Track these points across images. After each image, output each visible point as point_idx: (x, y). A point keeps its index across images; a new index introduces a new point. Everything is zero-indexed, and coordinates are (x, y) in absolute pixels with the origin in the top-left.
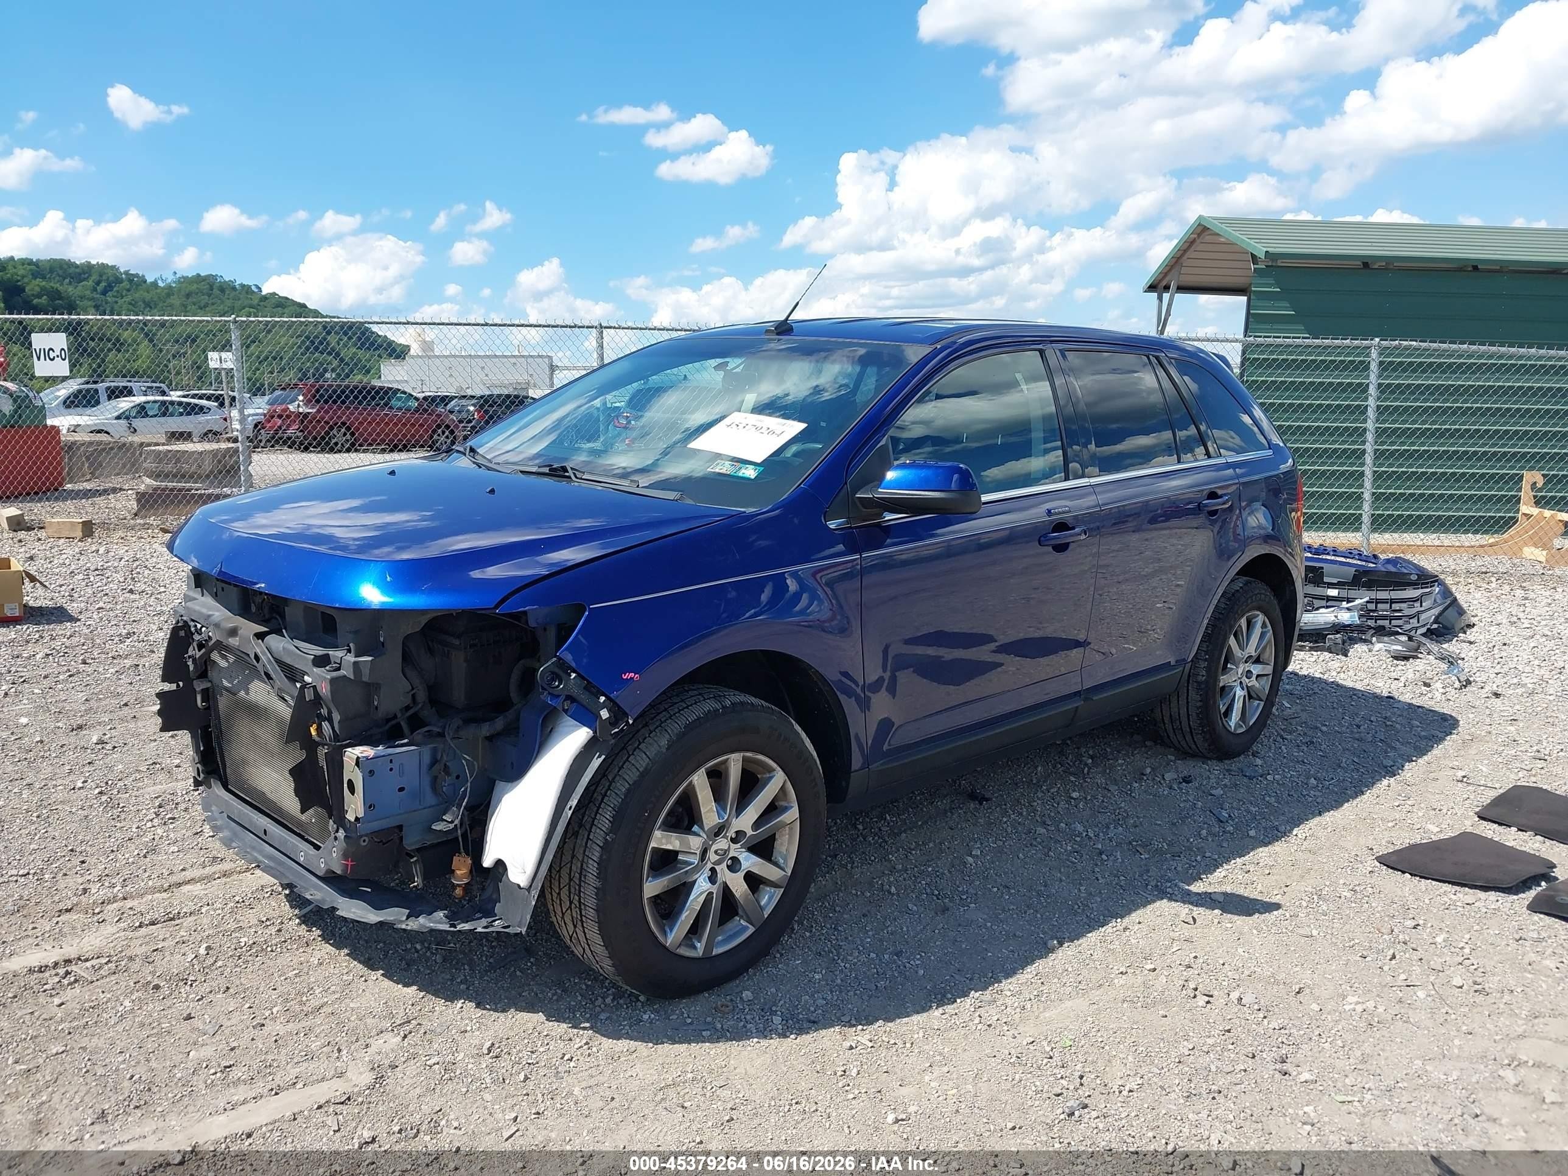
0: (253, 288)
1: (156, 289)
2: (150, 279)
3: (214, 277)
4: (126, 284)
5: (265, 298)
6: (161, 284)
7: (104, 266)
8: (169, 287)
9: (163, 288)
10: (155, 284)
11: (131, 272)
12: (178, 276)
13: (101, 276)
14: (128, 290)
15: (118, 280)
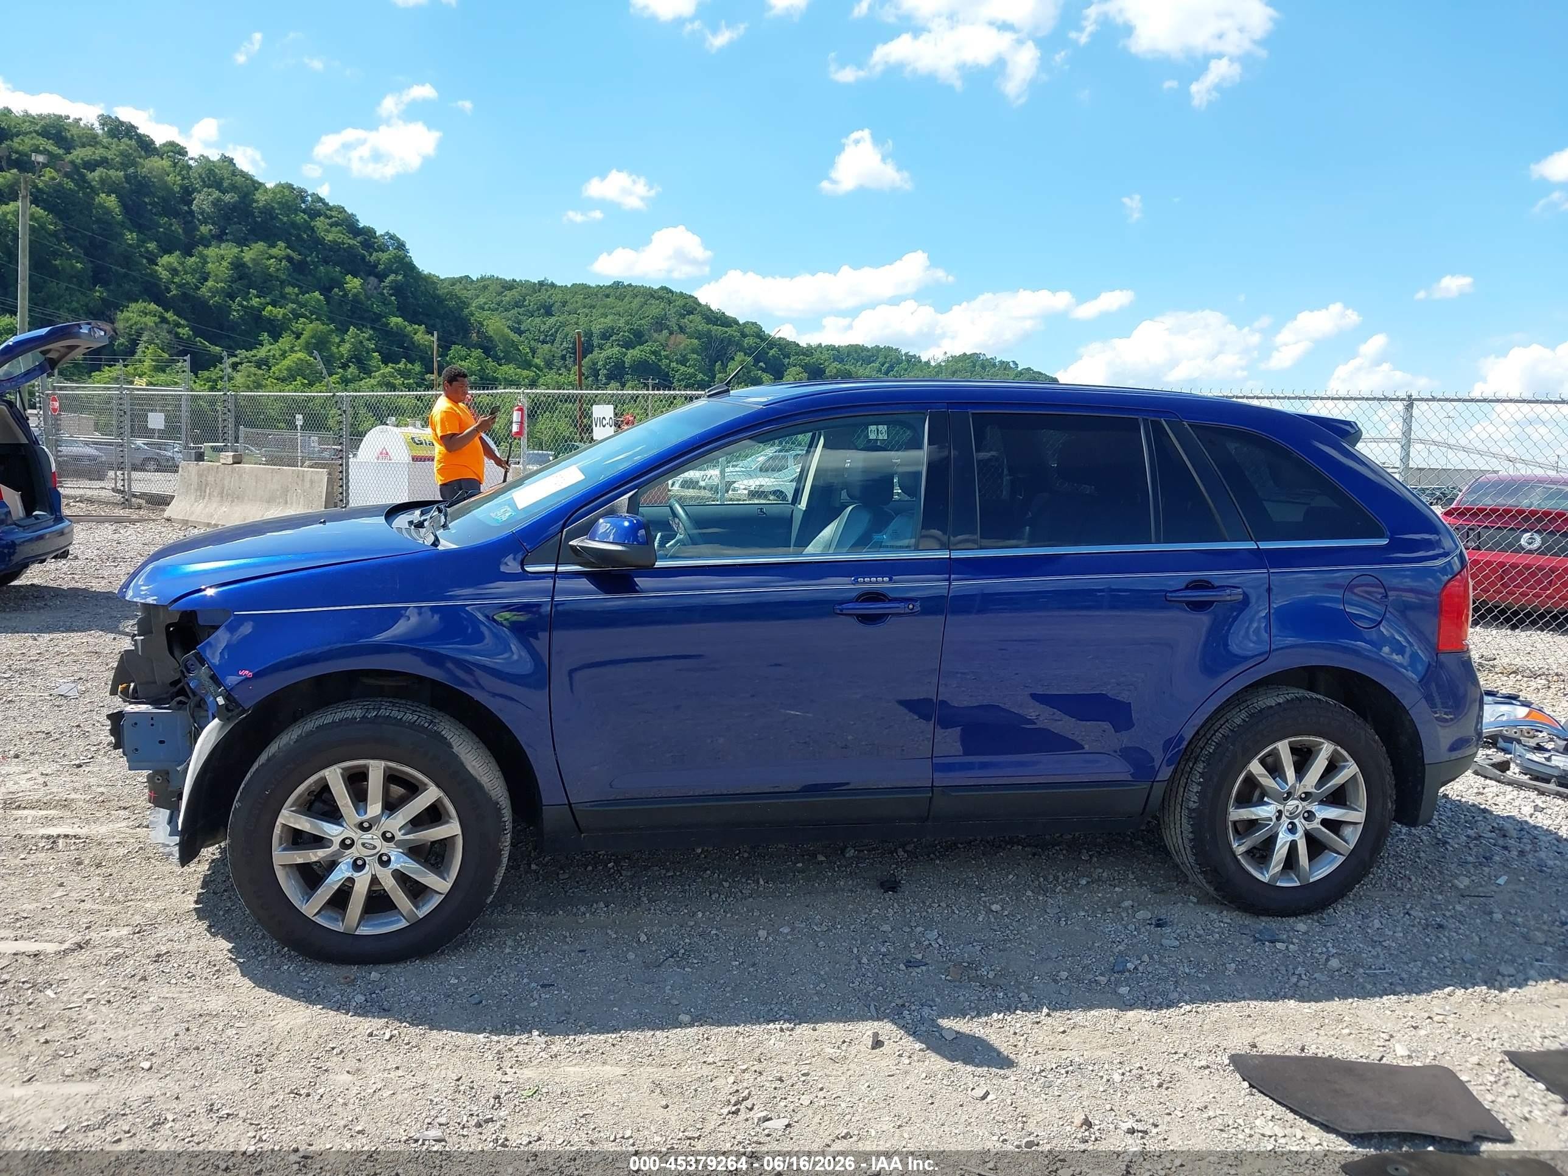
0: (1011, 365)
1: (929, 368)
2: (924, 359)
3: (977, 355)
4: (904, 365)
5: (1021, 373)
6: (933, 364)
7: (889, 349)
8: (939, 365)
9: (935, 367)
10: (928, 363)
11: (910, 354)
12: (948, 355)
13: (886, 358)
14: (906, 370)
15: (899, 362)
